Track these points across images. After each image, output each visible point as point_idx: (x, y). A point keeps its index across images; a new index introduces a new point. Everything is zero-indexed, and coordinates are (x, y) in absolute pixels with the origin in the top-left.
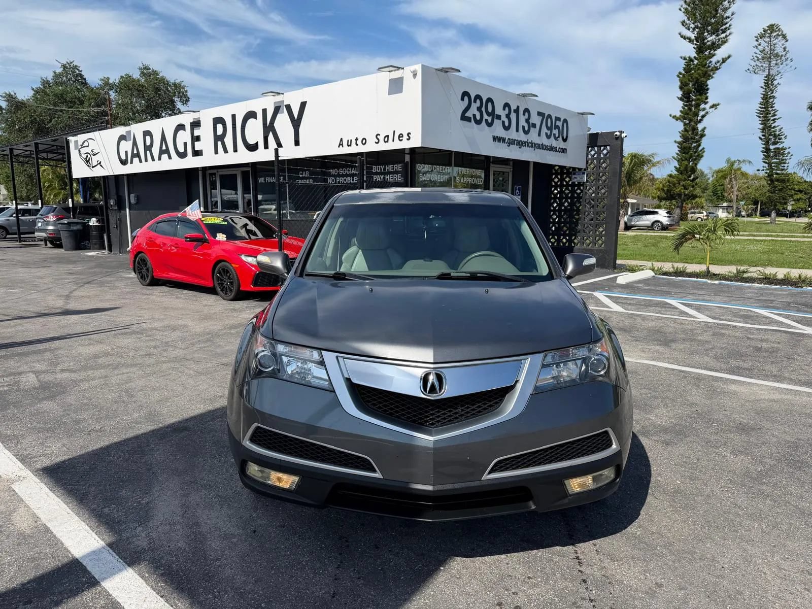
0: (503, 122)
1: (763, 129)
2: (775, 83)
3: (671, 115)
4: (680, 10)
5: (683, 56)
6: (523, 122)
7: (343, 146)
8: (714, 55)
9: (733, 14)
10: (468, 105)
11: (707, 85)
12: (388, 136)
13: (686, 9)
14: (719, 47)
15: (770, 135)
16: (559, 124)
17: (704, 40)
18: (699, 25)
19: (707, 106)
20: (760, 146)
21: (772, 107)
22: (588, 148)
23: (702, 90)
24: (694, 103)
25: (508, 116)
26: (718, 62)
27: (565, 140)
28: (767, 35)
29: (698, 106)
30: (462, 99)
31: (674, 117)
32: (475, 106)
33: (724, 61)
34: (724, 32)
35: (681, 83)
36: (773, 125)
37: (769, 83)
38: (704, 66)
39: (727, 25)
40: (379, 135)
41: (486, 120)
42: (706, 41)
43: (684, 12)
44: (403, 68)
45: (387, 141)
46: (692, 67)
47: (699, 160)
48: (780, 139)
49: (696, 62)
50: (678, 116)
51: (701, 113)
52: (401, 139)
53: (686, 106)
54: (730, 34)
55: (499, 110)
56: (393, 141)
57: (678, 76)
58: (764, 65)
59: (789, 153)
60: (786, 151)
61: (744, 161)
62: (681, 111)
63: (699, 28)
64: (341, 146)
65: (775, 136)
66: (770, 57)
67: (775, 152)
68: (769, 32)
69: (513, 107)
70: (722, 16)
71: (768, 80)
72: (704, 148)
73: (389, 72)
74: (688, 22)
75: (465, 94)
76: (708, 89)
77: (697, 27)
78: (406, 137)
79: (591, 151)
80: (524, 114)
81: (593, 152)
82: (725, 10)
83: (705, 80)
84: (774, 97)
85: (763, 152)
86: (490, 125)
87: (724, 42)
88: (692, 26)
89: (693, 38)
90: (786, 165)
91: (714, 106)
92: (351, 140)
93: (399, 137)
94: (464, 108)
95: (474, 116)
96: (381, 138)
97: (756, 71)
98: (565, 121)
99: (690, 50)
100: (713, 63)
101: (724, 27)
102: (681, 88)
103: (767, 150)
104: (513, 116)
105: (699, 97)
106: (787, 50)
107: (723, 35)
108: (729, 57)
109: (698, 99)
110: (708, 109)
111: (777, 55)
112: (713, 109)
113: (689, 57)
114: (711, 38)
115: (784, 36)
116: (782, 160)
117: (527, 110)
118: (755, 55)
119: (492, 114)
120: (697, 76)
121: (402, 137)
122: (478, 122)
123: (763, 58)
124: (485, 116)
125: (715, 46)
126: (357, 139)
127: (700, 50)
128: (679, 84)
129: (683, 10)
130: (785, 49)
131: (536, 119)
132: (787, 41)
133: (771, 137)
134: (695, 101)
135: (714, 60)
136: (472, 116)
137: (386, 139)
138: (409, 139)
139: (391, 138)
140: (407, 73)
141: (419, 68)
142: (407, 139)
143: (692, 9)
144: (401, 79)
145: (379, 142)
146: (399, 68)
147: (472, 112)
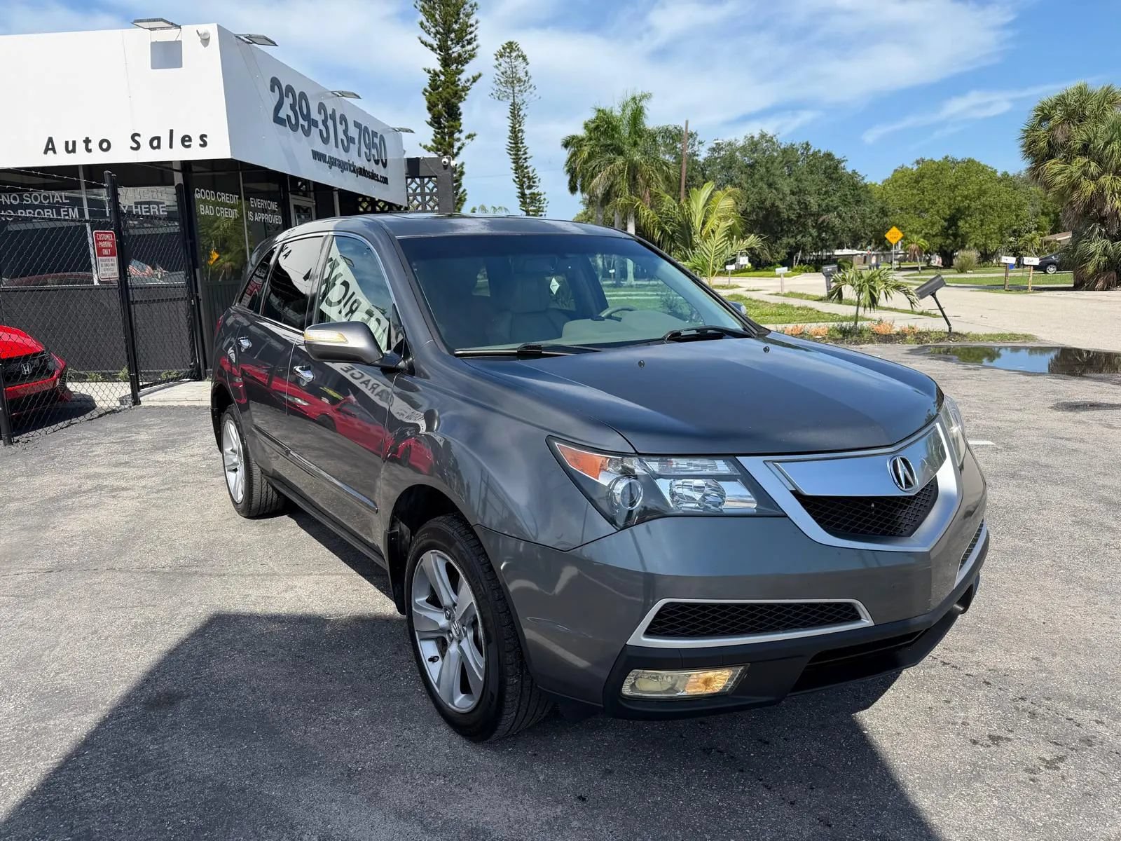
0: (321, 131)
1: (516, 169)
2: (522, 113)
3: (420, 145)
4: (416, 7)
5: (427, 67)
6: (341, 136)
7: (55, 152)
8: (462, 71)
9: (477, 22)
10: (280, 98)
11: (459, 109)
12: (158, 139)
13: (423, 7)
14: (466, 61)
15: (524, 177)
16: (377, 141)
17: (448, 50)
18: (441, 30)
19: (463, 136)
20: (514, 189)
21: (522, 143)
22: (407, 178)
23: (454, 114)
24: (446, 130)
25: (325, 122)
26: (468, 80)
27: (385, 165)
28: (507, 54)
29: (451, 134)
30: (273, 90)
31: (425, 147)
32: (288, 101)
33: (475, 79)
34: (469, 43)
35: (429, 102)
36: (525, 165)
37: (515, 113)
38: (454, 83)
39: (473, 35)
40: (139, 135)
41: (303, 126)
42: (450, 52)
43: (421, 11)
44: (180, 27)
45: (158, 147)
46: (438, 83)
47: (462, 205)
48: (534, 182)
49: (442, 78)
50: (429, 146)
51: (457, 145)
52: (187, 144)
53: (438, 133)
54: (477, 47)
55: (315, 115)
56: (171, 146)
57: (425, 95)
58: (508, 91)
59: (545, 199)
60: (542, 197)
61: (500, 208)
62: (433, 140)
63: (441, 34)
64: (50, 152)
65: (529, 178)
66: (513, 82)
67: (531, 198)
68: (508, 50)
69: (329, 112)
70: (467, 23)
71: (514, 109)
72: (465, 190)
73: (149, 29)
74: (427, 24)
75: (275, 83)
76: (460, 114)
77: (438, 32)
78: (197, 141)
79: (411, 183)
80: (341, 124)
81: (414, 186)
82: (468, 15)
83: (456, 101)
84: (522, 131)
85: (518, 197)
86: (307, 133)
87: (472, 56)
88: (433, 30)
89: (435, 46)
90: (543, 214)
91: (470, 136)
92: (74, 143)
94: (275, 104)
95: (288, 117)
96: (144, 141)
97: (501, 97)
98: (382, 138)
99: (434, 62)
100: (463, 80)
101: (469, 37)
102: (429, 109)
103: (523, 195)
104: (330, 123)
105: (452, 123)
106: (529, 74)
107: (469, 47)
108: (480, 75)
109: (452, 126)
110: (463, 139)
111: (519, 80)
112: (470, 140)
113: (434, 71)
114: (456, 50)
115: (524, 58)
116: (540, 207)
117: (343, 118)
118: (497, 77)
119: (307, 117)
120: (447, 95)
121: (190, 140)
122: (294, 128)
123: (506, 82)
124: (301, 121)
125: (462, 60)
126: (87, 141)
127: (446, 62)
128: (426, 104)
129: (420, 8)
130: (526, 73)
131: (353, 132)
132: (527, 64)
133: (525, 179)
134: (449, 127)
135: (463, 77)
136: (286, 118)
137: (155, 142)
138: (204, 145)
139: (165, 142)
140: (188, 36)
141: (212, 30)
142: (201, 145)
143: (430, 7)
144: (178, 44)
145: (138, 148)
146: (172, 24)
147: (286, 111)
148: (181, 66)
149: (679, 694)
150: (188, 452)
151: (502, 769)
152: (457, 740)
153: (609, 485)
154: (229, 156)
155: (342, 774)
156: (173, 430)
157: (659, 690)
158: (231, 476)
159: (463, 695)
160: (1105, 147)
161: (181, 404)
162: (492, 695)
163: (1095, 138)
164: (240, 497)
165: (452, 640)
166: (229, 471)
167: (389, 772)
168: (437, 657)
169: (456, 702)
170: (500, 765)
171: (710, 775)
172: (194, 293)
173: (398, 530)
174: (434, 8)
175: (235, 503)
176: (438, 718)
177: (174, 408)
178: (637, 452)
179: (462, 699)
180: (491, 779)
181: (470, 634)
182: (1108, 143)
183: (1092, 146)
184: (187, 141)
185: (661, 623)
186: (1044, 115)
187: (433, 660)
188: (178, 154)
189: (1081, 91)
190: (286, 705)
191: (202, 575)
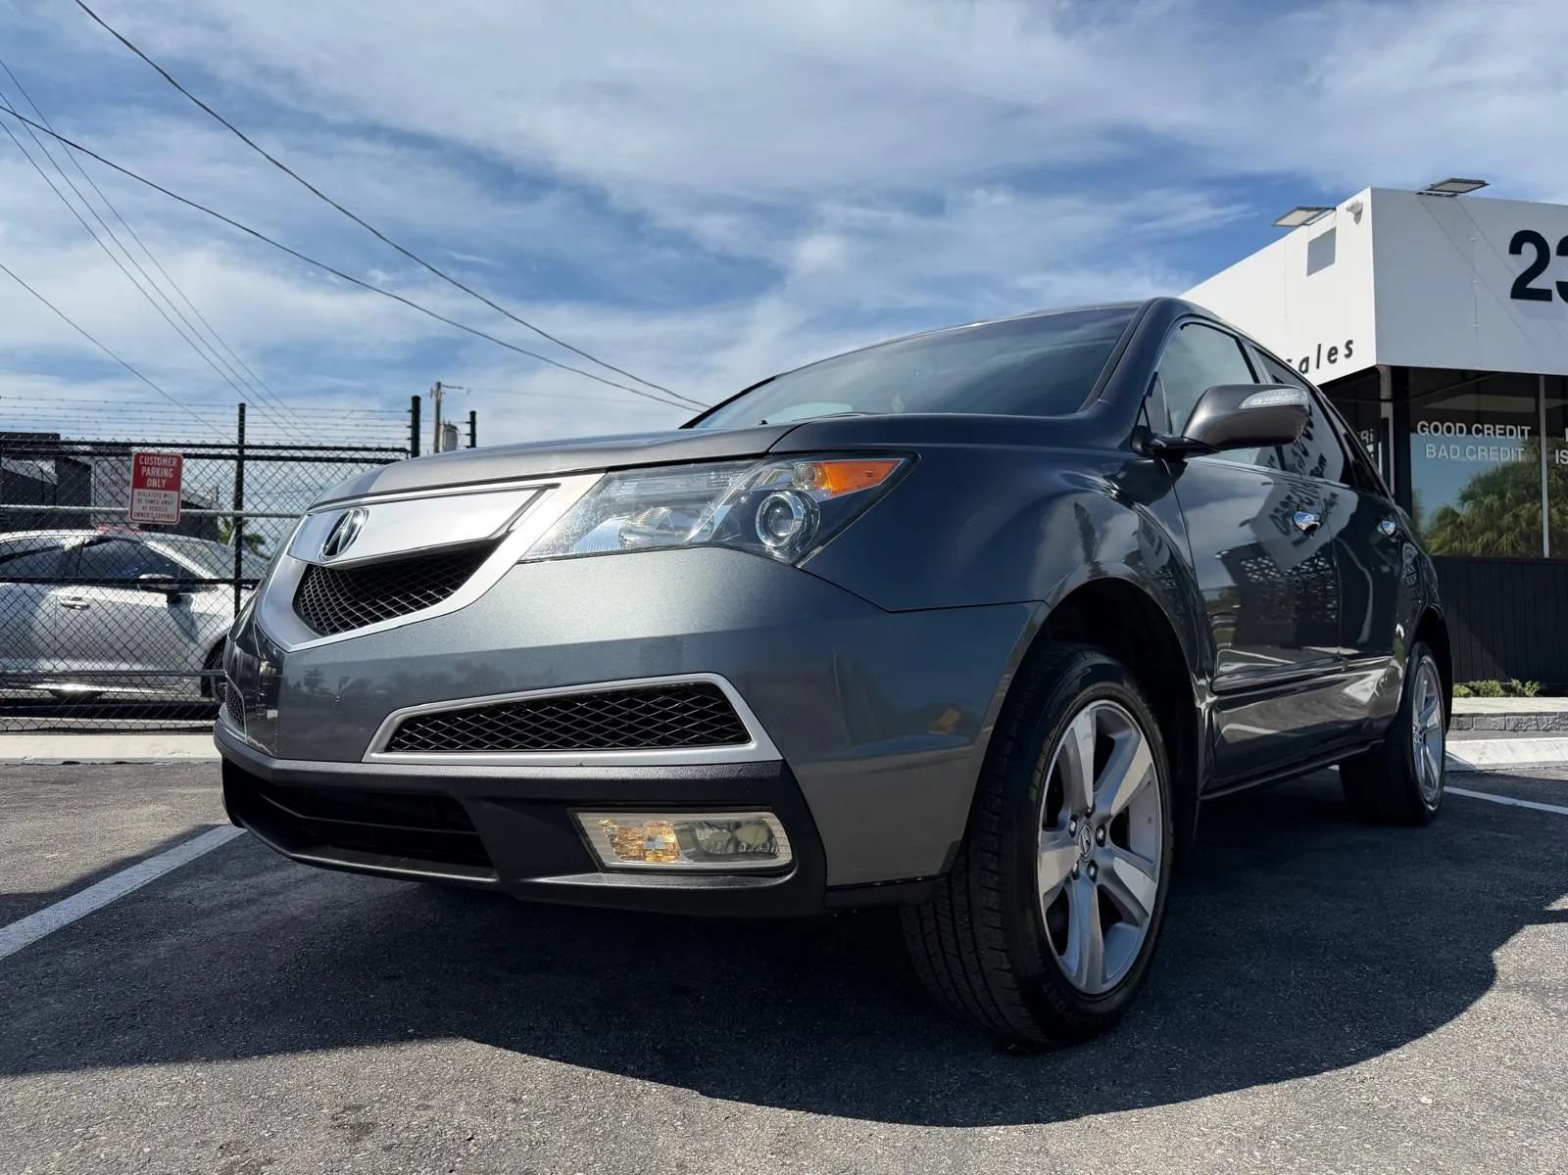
12: (1307, 360)
30: (1515, 247)
45: (1307, 370)
52: (1333, 358)
56: (1318, 367)
75: (1526, 237)
78: (1342, 351)
93: (1330, 354)
94: (1521, 272)
121: (1336, 353)
136: (1553, 287)
137: (1304, 365)
138: (1350, 354)
139: (1312, 362)
140: (1342, 218)
141: (1365, 198)
142: (1346, 357)
144: (1332, 235)
148: (1334, 261)
184: (1333, 354)
188: (1325, 374)
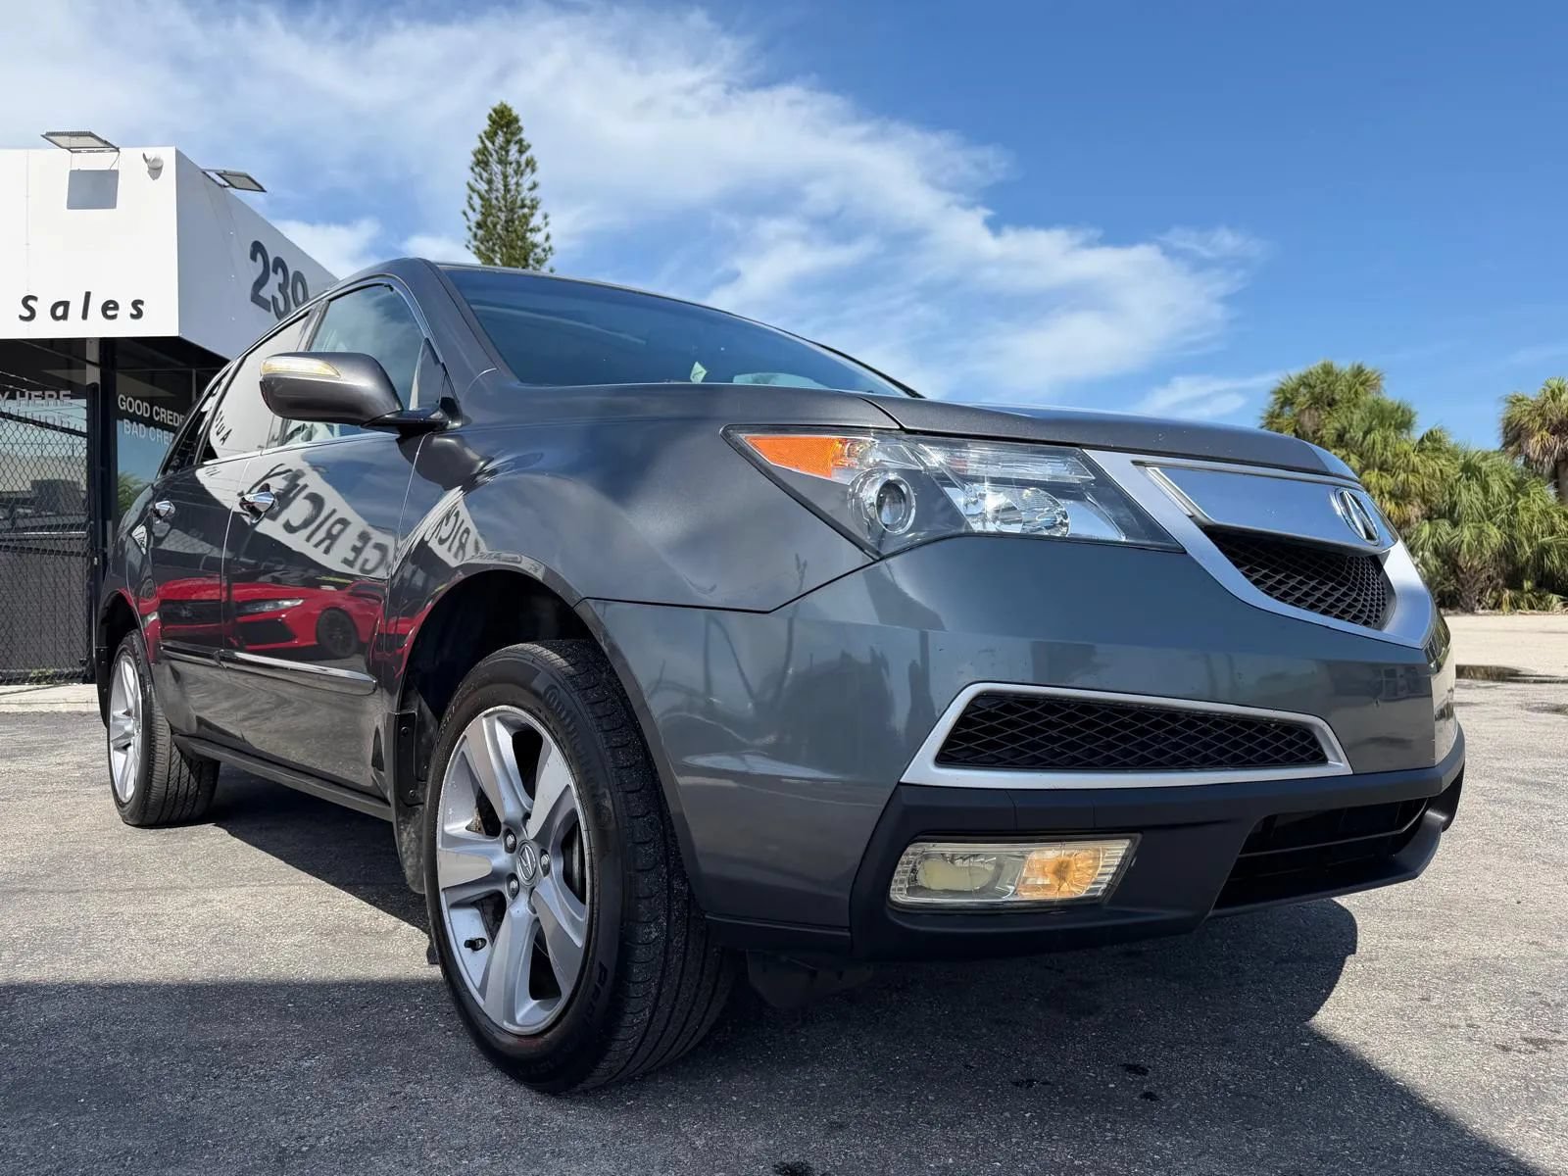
4: (467, 247)
10: (264, 271)
12: (66, 304)
13: (478, 248)
30: (253, 258)
32: (274, 280)
40: (35, 298)
43: (475, 253)
44: (117, 150)
45: (65, 317)
52: (110, 313)
56: (85, 317)
73: (69, 149)
75: (257, 248)
78: (126, 310)
93: (105, 307)
95: (274, 299)
96: (42, 308)
121: (116, 307)
124: (293, 308)
129: (473, 249)
136: (270, 299)
137: (59, 311)
138: (138, 315)
139: (76, 309)
140: (129, 163)
141: (168, 156)
142: (132, 316)
143: (488, 249)
144: (112, 176)
145: (32, 317)
146: (106, 142)
147: (270, 290)
148: (114, 206)
149: (1005, 898)
150: (53, 760)
151: (616, 1134)
152: (519, 1096)
153: (853, 484)
154: (175, 333)
155: (265, 1158)
156: (34, 738)
157: (967, 888)
158: (119, 758)
159: (535, 1002)
160: (1364, 438)
161: (56, 708)
162: (603, 969)
163: (1351, 425)
164: (130, 791)
165: (515, 894)
166: (116, 749)
167: (370, 1150)
168: (483, 940)
169: (519, 1017)
170: (610, 1128)
171: (1041, 1120)
172: (100, 547)
173: (415, 711)
174: (493, 251)
175: (120, 804)
176: (478, 1062)
177: (42, 714)
178: (902, 428)
179: (532, 1009)
180: (593, 1150)
181: (557, 867)
182: (1366, 434)
183: (1348, 436)
184: (111, 309)
185: (967, 738)
186: (1286, 399)
187: (472, 945)
188: (97, 328)
189: (1328, 371)
190: (159, 1057)
191: (34, 892)
